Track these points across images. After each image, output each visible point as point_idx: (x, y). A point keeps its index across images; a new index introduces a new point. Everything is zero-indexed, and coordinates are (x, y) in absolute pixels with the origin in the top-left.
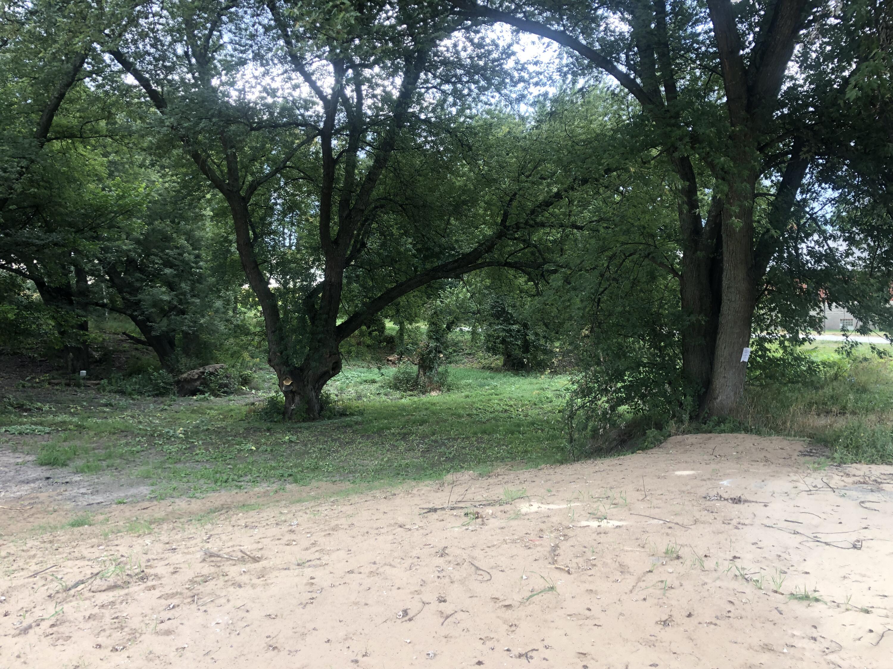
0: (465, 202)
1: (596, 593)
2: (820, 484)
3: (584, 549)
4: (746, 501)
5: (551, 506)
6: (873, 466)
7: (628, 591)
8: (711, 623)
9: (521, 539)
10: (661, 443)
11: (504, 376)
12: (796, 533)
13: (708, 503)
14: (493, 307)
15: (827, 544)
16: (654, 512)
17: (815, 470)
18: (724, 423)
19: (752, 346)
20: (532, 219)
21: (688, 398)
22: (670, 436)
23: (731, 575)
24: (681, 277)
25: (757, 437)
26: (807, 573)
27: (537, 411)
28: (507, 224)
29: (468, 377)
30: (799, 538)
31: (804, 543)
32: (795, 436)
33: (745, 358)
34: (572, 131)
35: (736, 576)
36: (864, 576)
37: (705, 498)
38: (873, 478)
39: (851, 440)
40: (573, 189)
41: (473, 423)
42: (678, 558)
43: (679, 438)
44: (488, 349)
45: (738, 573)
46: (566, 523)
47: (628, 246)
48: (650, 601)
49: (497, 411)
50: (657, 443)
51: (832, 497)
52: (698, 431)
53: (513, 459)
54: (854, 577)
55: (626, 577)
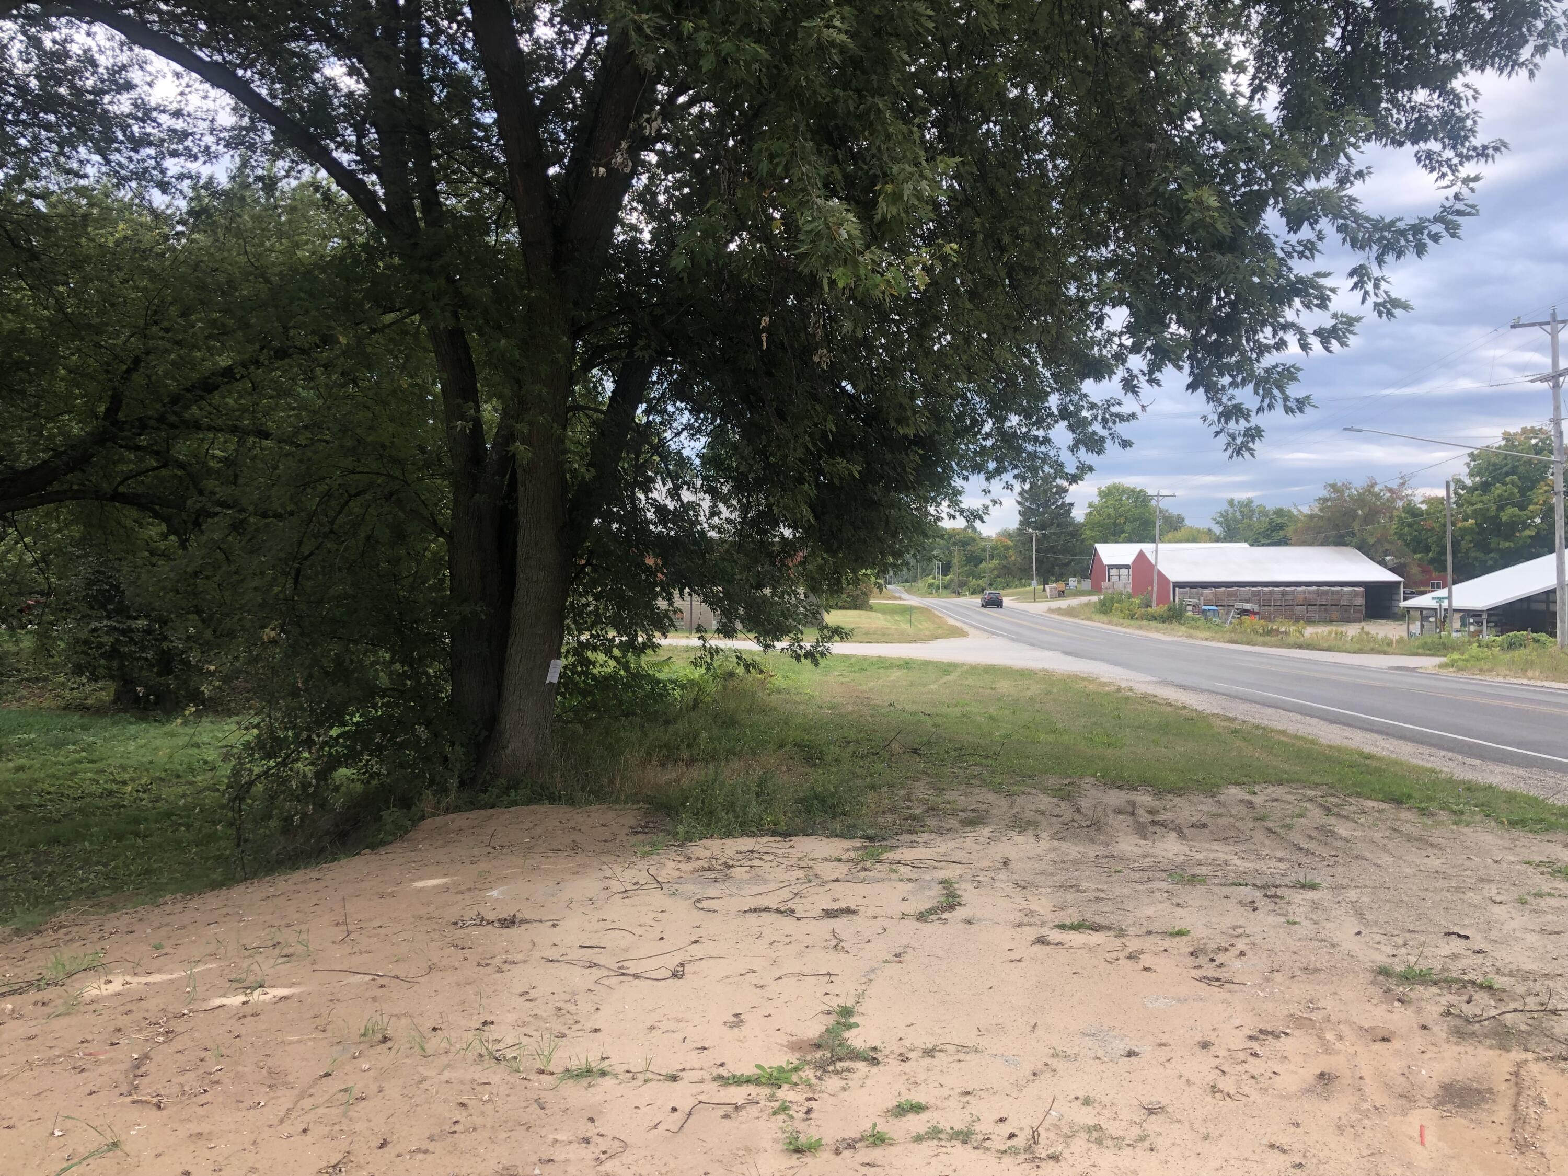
0: (19, 365)
1: (209, 1136)
2: (643, 878)
3: (204, 1054)
4: (523, 921)
5: (151, 979)
6: (729, 842)
7: (275, 1121)
8: (418, 1151)
9: (68, 1055)
10: (407, 832)
11: (114, 724)
12: (592, 965)
13: (460, 933)
14: (90, 584)
15: (636, 976)
16: (356, 962)
17: (644, 855)
18: (516, 789)
19: (566, 657)
20: (175, 413)
21: (458, 747)
22: (423, 818)
23: (471, 1056)
24: (450, 538)
25: (568, 809)
26: (596, 1030)
27: (180, 790)
28: (121, 416)
29: (29, 728)
30: (596, 973)
31: (604, 981)
32: (626, 802)
33: (553, 677)
34: (259, 256)
35: (481, 1055)
36: (680, 1021)
37: (455, 923)
38: (723, 860)
39: (703, 802)
40: (257, 363)
41: (31, 823)
42: (385, 1039)
43: (439, 820)
44: (78, 670)
45: (484, 1052)
46: (174, 1008)
47: (357, 477)
48: (316, 1131)
49: (91, 795)
50: (400, 833)
51: (658, 898)
52: (473, 805)
53: (116, 889)
54: (665, 1025)
55: (279, 1093)
